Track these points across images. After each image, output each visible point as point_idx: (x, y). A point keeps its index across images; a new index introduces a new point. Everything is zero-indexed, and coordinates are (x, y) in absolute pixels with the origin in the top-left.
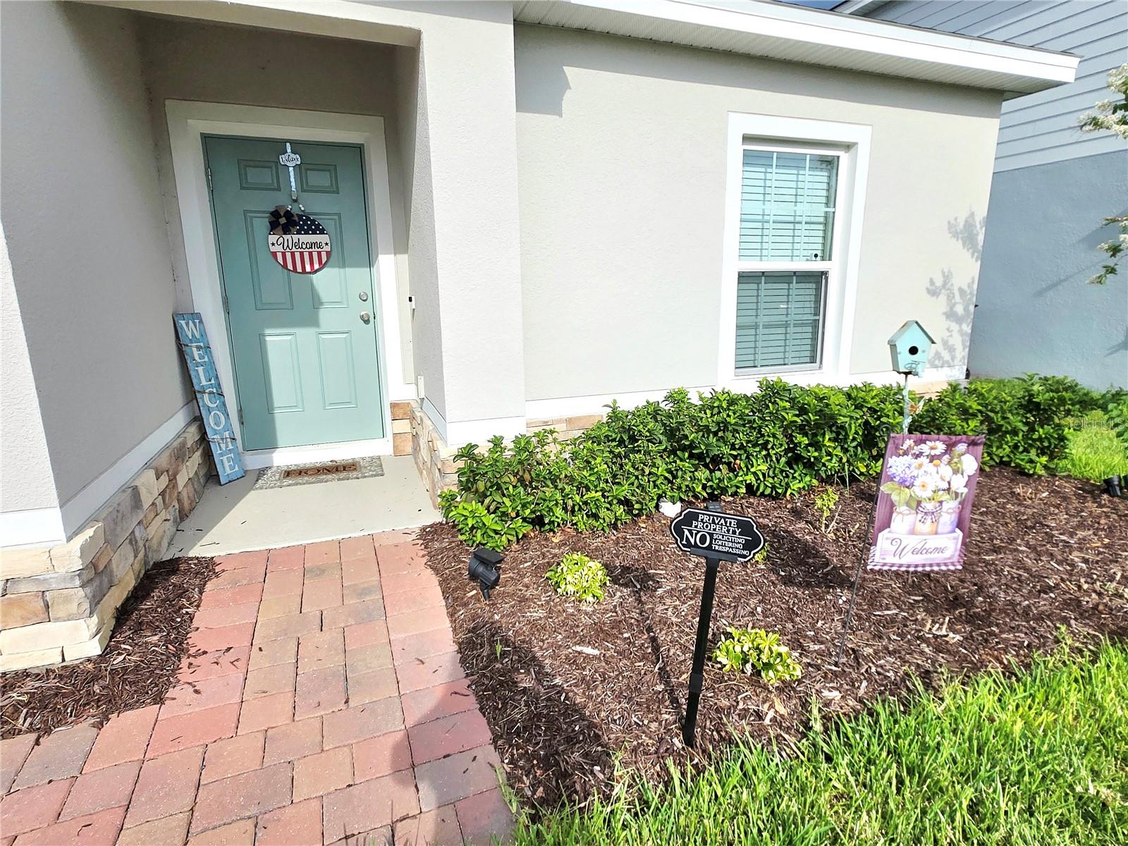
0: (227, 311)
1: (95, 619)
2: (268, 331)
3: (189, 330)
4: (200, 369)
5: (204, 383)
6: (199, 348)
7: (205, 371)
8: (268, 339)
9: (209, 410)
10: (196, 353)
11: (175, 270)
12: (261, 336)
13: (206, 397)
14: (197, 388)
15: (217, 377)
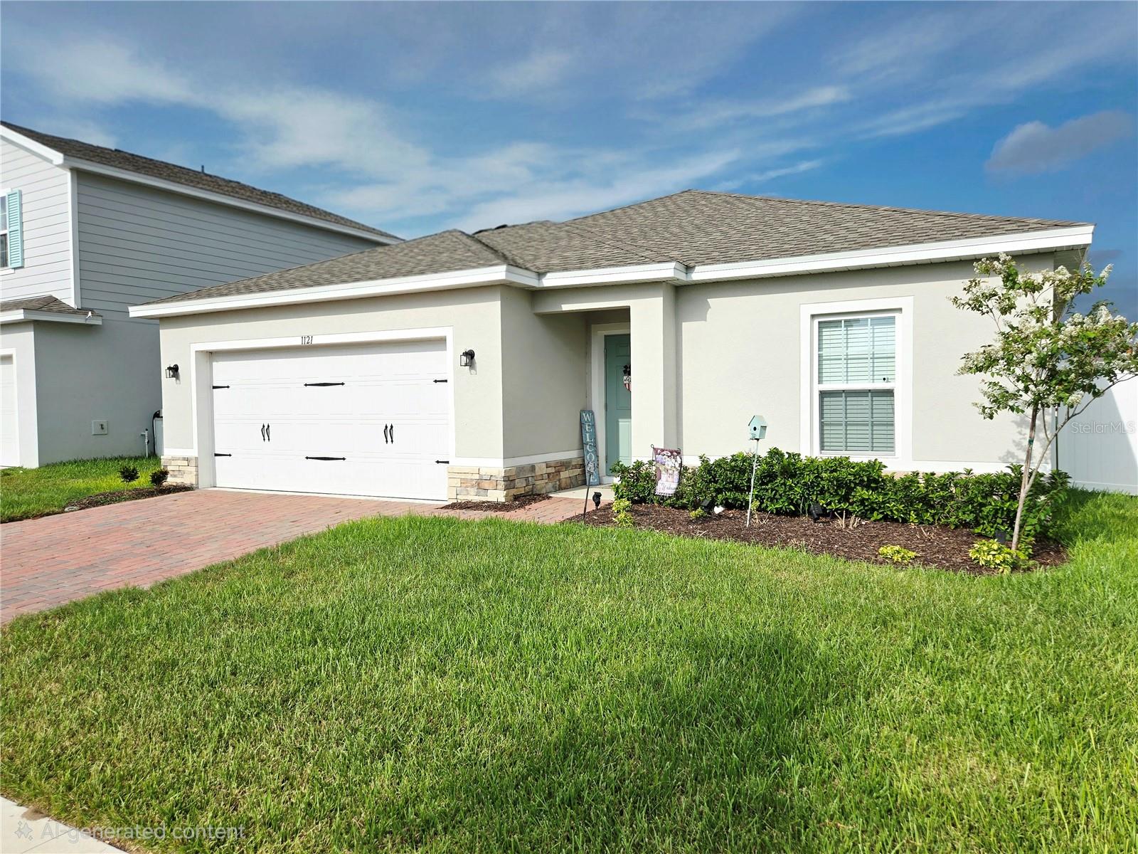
0: (606, 410)
1: (505, 492)
2: (620, 420)
3: (586, 417)
4: (588, 435)
5: (588, 440)
6: (589, 425)
7: (590, 436)
8: (620, 423)
9: (588, 452)
10: (587, 427)
11: (587, 395)
12: (618, 422)
13: (588, 446)
14: (584, 442)
15: (595, 439)
